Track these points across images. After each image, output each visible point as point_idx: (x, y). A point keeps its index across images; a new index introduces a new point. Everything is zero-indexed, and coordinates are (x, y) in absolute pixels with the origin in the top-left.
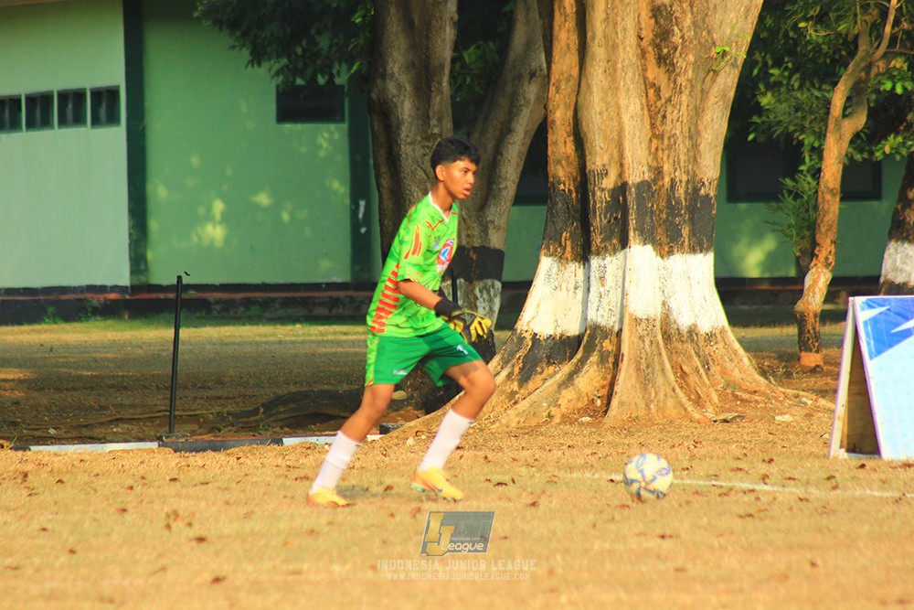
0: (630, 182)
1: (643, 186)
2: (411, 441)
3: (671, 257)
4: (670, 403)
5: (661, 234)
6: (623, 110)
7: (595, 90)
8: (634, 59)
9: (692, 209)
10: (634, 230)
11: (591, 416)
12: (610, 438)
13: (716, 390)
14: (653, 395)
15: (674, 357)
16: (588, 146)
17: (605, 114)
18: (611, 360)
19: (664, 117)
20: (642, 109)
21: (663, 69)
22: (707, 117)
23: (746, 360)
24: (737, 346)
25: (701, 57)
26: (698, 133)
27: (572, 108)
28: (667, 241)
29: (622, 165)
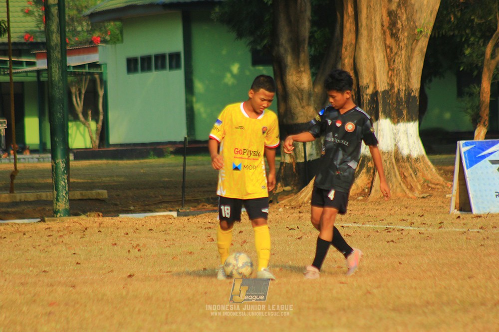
0: (379, 91)
1: (385, 92)
2: (281, 210)
3: (399, 124)
4: (399, 190)
5: (393, 114)
6: (375, 58)
7: (362, 50)
8: (380, 35)
9: (408, 102)
10: (382, 112)
11: (363, 197)
12: (371, 206)
13: (420, 184)
14: (391, 187)
15: (401, 169)
16: (360, 75)
17: (368, 60)
18: (372, 171)
19: (394, 61)
20: (384, 58)
21: (393, 40)
22: (414, 60)
23: (434, 170)
24: (430, 163)
25: (411, 34)
26: (410, 68)
27: (353, 58)
28: (396, 117)
29: (375, 83)
